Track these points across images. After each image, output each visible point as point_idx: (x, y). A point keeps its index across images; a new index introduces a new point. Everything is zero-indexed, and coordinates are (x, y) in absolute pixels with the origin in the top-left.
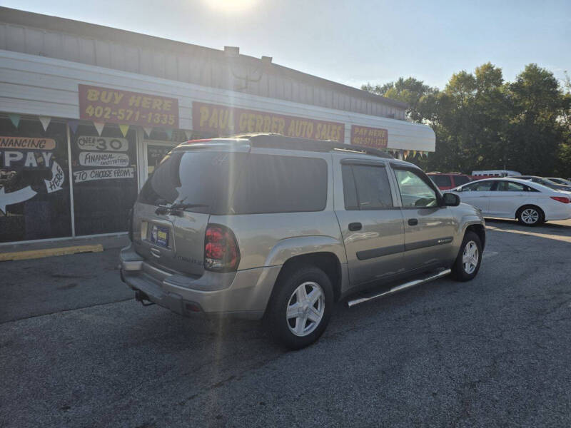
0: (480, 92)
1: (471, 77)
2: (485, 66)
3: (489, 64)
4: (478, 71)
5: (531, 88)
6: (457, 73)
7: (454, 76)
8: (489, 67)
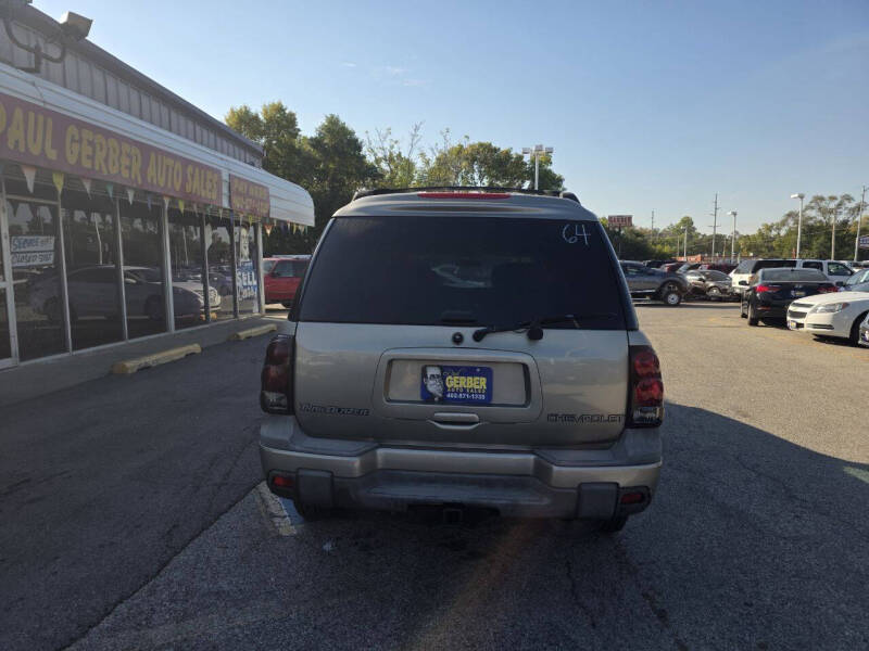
0: (269, 142)
1: (256, 118)
2: (274, 105)
3: (280, 104)
4: (266, 112)
5: (334, 147)
6: (238, 108)
7: (233, 112)
8: (280, 109)
